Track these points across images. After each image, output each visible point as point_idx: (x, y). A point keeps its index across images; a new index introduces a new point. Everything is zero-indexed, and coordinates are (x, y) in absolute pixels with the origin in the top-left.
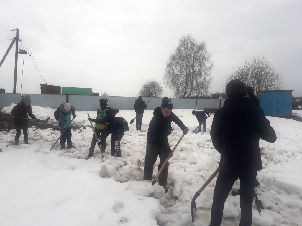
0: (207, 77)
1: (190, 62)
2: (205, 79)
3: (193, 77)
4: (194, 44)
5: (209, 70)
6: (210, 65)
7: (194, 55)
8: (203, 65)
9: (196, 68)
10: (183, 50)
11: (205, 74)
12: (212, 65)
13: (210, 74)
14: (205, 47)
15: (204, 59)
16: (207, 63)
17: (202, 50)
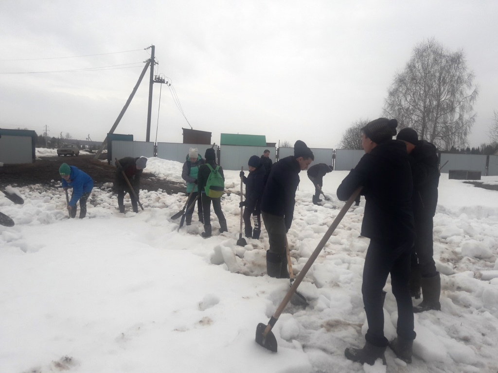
0: (465, 113)
1: (432, 87)
2: (461, 118)
3: (437, 114)
4: (441, 56)
5: (470, 101)
6: (473, 91)
7: (441, 74)
8: (459, 92)
9: (444, 97)
10: (419, 65)
11: (462, 108)
12: (475, 92)
13: (471, 109)
14: (464, 59)
15: (460, 80)
16: (466, 88)
17: (456, 65)
